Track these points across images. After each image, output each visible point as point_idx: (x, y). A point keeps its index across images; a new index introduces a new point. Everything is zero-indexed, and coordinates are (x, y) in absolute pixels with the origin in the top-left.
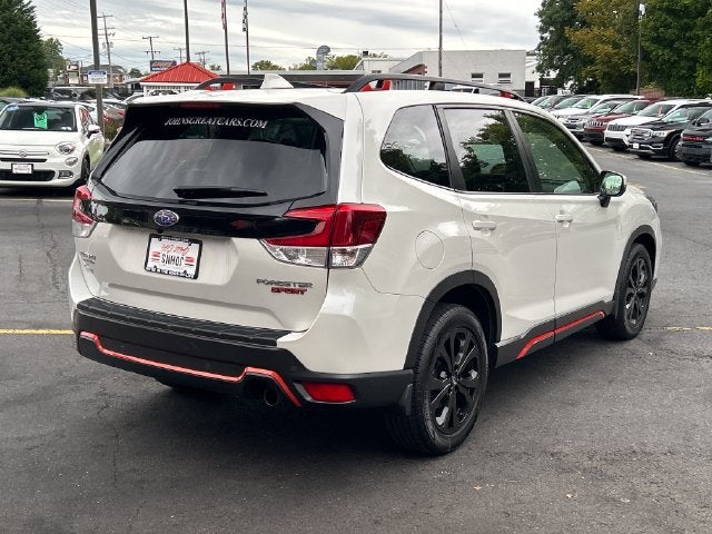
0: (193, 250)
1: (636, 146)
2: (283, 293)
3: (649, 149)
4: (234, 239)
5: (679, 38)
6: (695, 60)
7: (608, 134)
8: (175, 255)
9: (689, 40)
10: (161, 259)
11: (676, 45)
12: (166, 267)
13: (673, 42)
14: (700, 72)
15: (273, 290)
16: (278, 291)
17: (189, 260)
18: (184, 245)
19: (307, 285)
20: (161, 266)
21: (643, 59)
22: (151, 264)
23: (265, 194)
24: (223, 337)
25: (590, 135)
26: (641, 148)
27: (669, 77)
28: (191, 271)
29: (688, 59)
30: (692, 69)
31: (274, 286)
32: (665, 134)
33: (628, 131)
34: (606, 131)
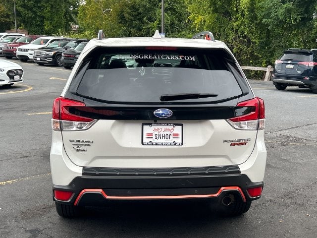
0: (178, 130)
1: (38, 59)
2: (236, 146)
3: (46, 61)
4: (212, 121)
5: (34, 6)
6: (43, 17)
7: (19, 53)
8: (166, 133)
9: (39, 7)
10: (154, 137)
11: (34, 9)
12: (160, 141)
13: (32, 8)
14: (46, 23)
15: (231, 145)
16: (234, 145)
17: (176, 135)
18: (170, 127)
19: (247, 140)
20: (154, 141)
21: (17, 15)
22: (146, 140)
23: (216, 96)
24: (209, 174)
25: (6, 53)
26: (41, 60)
27: (31, 25)
28: (179, 141)
29: (40, 16)
30: (42, 22)
31: (232, 143)
32: (52, 53)
33: (30, 52)
34: (17, 51)
